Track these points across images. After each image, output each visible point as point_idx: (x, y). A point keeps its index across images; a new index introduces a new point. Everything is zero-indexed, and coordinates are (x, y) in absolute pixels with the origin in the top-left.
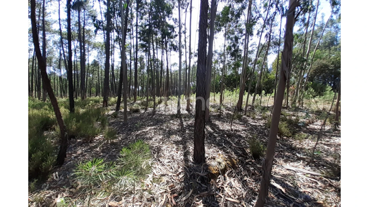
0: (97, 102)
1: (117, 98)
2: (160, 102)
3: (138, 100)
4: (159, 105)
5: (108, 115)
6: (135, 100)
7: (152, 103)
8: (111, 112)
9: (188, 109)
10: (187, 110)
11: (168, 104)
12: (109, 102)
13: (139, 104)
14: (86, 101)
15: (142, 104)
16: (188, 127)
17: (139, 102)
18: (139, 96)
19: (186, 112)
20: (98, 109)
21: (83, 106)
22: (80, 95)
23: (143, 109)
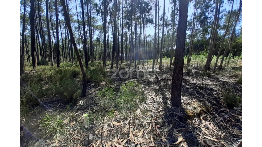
0: (100, 63)
1: (111, 61)
2: (139, 64)
3: (124, 63)
4: (138, 66)
5: (107, 71)
6: (122, 63)
7: (134, 64)
8: (108, 70)
9: (160, 69)
10: (159, 69)
11: (144, 65)
12: (107, 64)
13: (124, 65)
14: (94, 63)
15: (126, 65)
16: (162, 80)
17: (124, 64)
18: (124, 60)
19: (159, 70)
20: (101, 67)
21: (93, 66)
22: (90, 60)
23: (128, 68)
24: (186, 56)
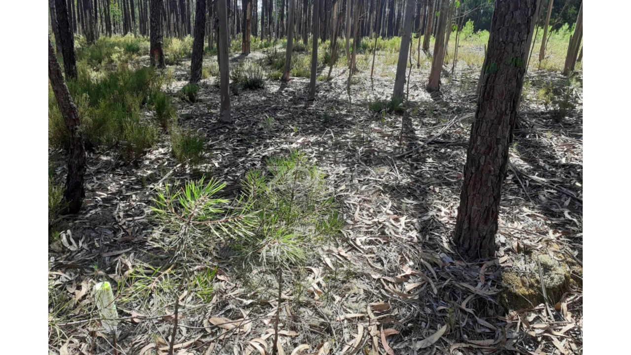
0: (132, 49)
1: (189, 39)
2: (330, 60)
3: (255, 50)
4: (327, 69)
5: (170, 94)
6: (246, 48)
7: (306, 60)
8: (178, 85)
9: (433, 87)
10: (429, 89)
11: (359, 67)
12: (168, 54)
13: (259, 62)
14: (99, 47)
15: (270, 62)
16: (432, 148)
17: (258, 55)
18: (255, 35)
19: (425, 96)
20: (140, 73)
21: (96, 60)
22: (79, 27)
23: (275, 79)
24: (566, 26)
